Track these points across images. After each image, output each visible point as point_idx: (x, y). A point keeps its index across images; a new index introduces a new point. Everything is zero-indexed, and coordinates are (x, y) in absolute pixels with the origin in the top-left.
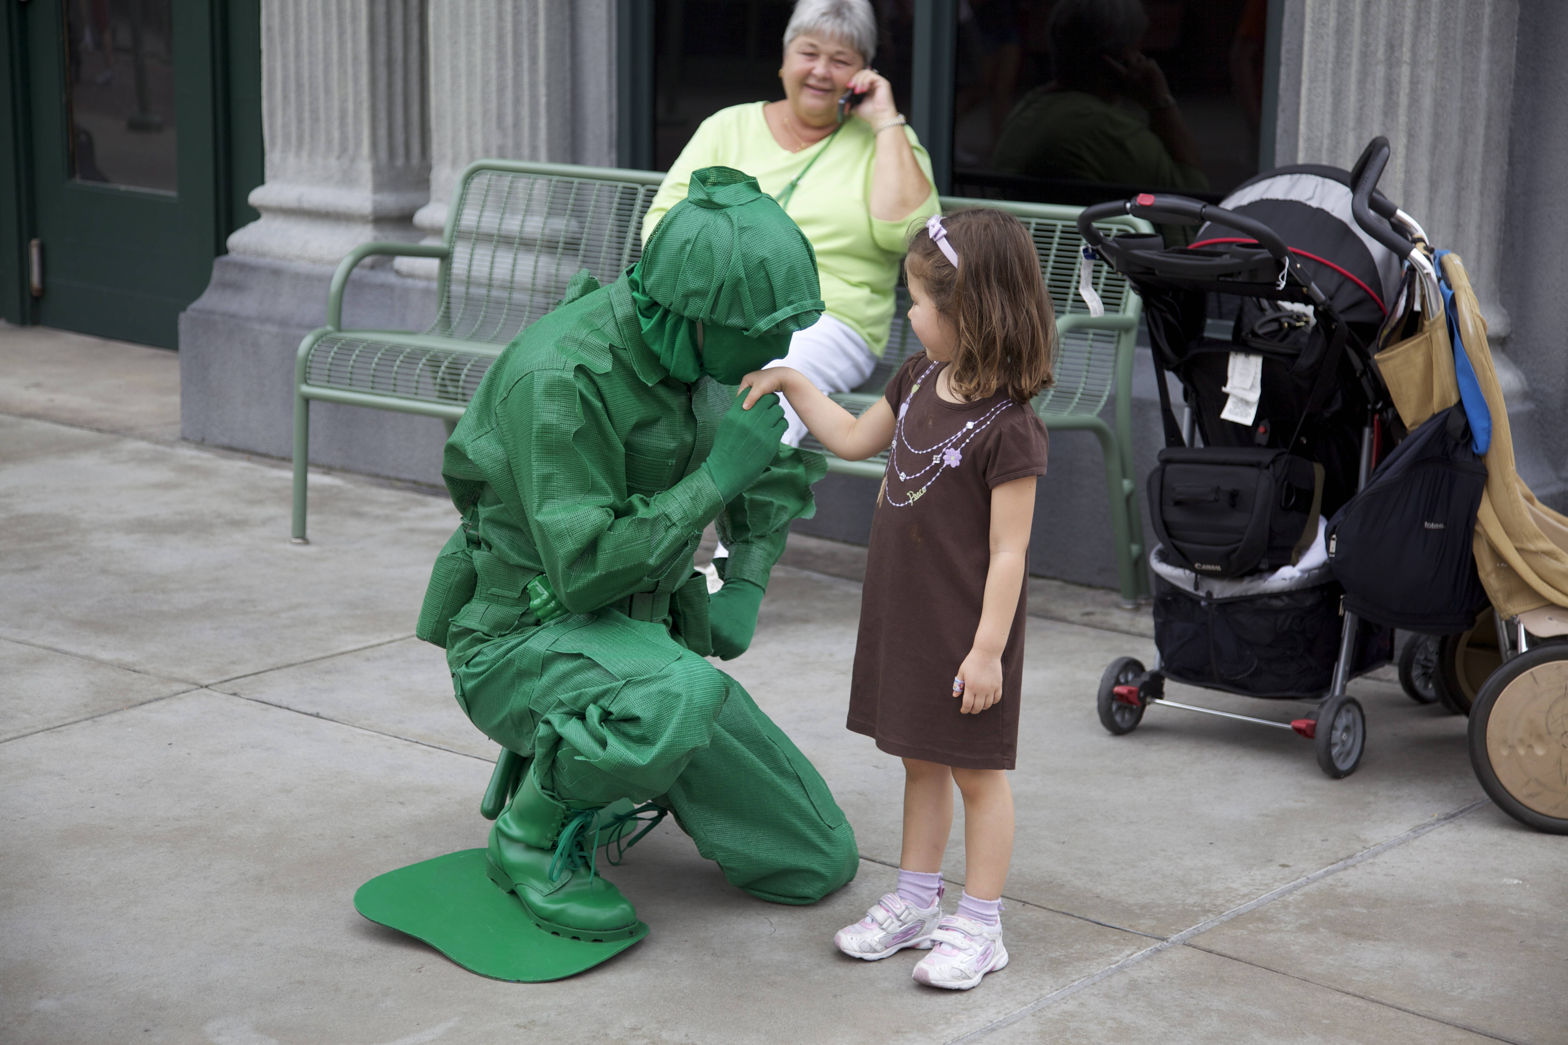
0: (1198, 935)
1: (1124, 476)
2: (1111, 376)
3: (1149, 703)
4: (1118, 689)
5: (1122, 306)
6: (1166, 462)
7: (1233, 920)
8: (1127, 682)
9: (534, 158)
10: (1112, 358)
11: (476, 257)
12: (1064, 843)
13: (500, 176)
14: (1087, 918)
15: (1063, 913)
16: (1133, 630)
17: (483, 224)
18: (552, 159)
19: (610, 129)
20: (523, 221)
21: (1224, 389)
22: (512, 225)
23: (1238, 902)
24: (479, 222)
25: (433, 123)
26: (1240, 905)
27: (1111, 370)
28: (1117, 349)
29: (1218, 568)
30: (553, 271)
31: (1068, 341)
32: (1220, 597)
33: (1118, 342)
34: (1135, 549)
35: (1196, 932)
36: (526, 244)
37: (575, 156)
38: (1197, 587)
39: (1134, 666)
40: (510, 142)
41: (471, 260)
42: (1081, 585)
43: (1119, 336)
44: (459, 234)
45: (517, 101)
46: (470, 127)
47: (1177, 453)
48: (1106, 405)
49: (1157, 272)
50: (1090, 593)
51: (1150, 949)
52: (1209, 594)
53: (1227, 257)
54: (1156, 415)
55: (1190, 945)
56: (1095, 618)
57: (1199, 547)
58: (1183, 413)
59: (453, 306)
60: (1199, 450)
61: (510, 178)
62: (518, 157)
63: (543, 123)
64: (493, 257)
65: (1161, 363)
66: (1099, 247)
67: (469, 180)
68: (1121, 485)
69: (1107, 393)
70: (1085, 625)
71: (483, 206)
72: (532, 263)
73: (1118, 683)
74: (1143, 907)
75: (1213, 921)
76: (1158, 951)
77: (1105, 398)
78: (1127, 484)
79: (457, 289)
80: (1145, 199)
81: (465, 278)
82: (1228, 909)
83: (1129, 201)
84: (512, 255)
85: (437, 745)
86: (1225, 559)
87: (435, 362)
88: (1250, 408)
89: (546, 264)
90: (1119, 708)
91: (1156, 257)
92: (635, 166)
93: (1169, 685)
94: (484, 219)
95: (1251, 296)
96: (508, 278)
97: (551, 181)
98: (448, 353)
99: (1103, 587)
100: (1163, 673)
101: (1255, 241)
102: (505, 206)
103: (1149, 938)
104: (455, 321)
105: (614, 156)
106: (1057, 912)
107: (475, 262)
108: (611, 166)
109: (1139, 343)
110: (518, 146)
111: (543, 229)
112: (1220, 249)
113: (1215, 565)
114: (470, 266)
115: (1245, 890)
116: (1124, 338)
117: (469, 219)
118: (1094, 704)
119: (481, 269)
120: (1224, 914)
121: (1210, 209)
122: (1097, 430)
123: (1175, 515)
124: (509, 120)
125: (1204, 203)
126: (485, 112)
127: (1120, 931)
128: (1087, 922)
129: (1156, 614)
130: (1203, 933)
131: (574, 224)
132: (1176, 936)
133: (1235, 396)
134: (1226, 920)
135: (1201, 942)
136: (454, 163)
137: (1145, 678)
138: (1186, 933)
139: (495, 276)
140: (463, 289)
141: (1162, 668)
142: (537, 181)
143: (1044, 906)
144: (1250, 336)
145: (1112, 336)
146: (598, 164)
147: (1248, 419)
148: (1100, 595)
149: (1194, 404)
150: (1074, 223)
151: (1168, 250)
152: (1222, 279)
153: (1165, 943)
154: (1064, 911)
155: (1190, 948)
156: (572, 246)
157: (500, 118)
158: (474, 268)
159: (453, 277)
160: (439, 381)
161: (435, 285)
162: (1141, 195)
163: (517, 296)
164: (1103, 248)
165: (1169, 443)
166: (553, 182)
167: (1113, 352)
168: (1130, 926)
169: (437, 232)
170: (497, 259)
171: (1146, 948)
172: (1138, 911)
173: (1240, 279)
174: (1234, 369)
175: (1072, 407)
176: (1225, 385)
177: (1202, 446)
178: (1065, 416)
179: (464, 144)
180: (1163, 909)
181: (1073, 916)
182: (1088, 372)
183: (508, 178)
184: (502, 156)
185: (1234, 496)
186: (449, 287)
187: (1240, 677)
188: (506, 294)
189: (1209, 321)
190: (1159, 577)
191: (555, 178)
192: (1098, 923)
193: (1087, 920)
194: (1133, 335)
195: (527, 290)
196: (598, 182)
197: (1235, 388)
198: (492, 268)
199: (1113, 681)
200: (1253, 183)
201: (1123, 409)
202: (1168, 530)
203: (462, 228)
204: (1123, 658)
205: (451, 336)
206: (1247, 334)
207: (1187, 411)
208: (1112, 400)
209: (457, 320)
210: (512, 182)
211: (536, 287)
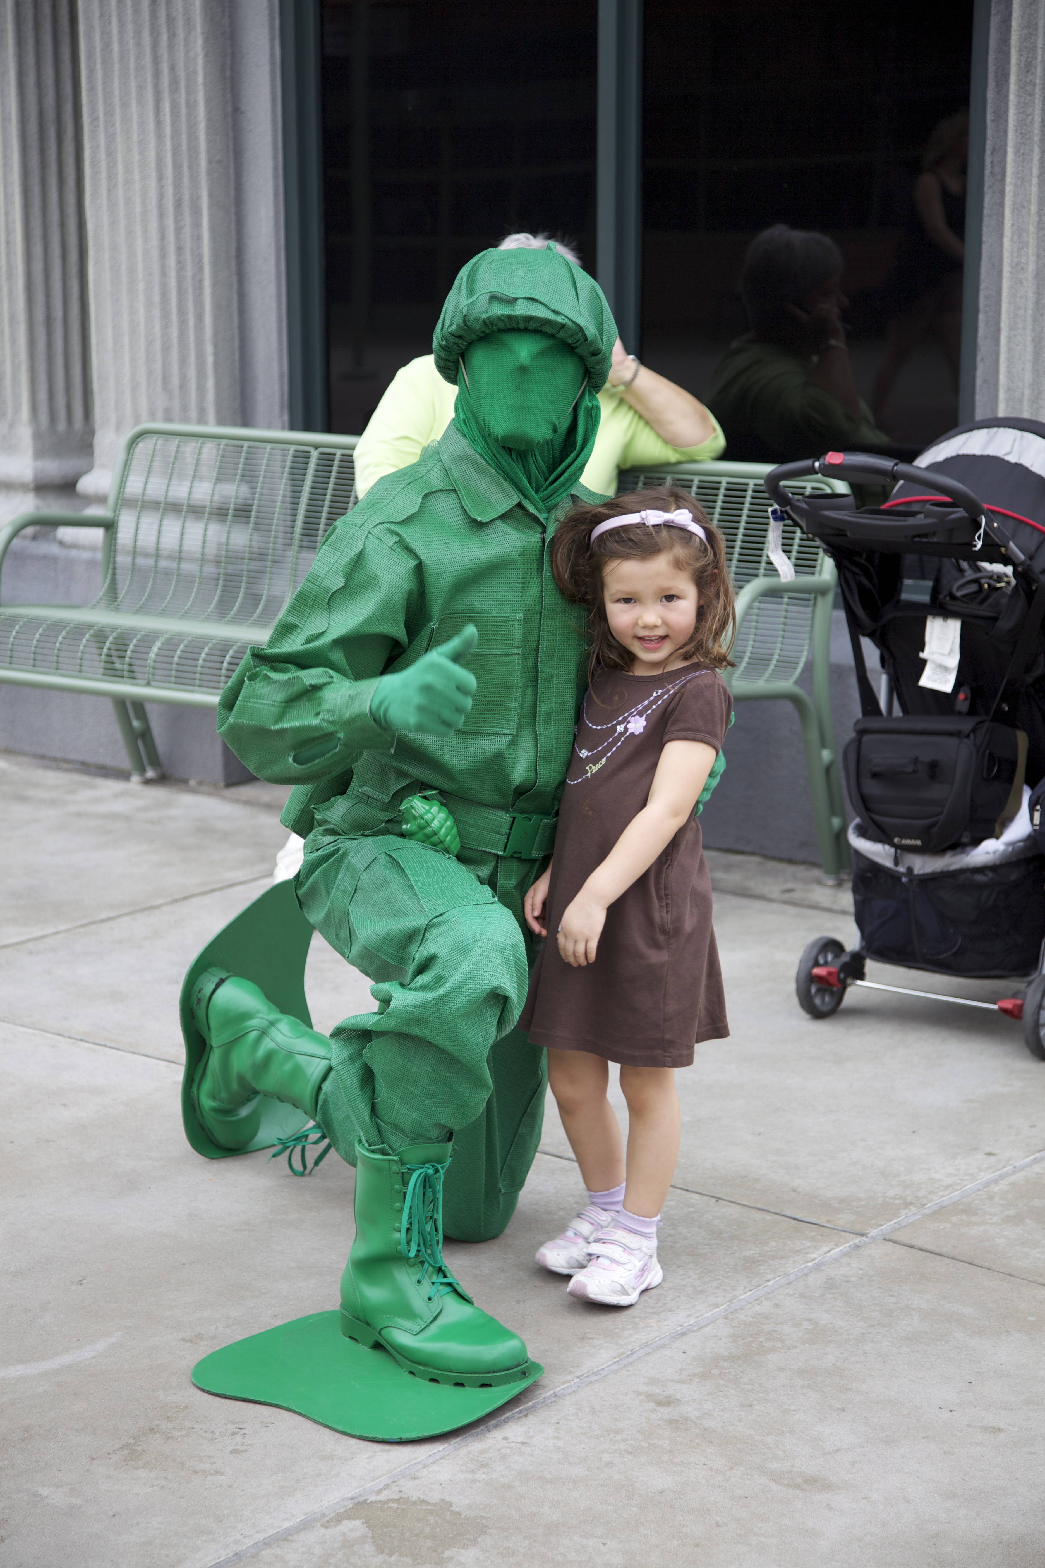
0: (899, 1229)
1: (823, 745)
2: (807, 642)
3: (850, 985)
4: (817, 971)
5: (818, 568)
6: (862, 732)
7: (936, 1212)
8: (826, 963)
9: (202, 420)
10: (809, 622)
11: (143, 526)
12: (760, 1134)
13: (167, 441)
14: (783, 1213)
15: (758, 1209)
16: (835, 907)
17: (148, 492)
18: (221, 422)
19: (282, 388)
20: (191, 487)
21: (921, 655)
22: (180, 491)
23: (941, 1193)
24: (145, 489)
25: (96, 385)
26: (943, 1196)
27: (807, 635)
28: (813, 612)
29: (919, 842)
30: (224, 540)
31: (763, 605)
32: (921, 872)
33: (815, 605)
34: (836, 822)
35: (897, 1226)
36: (195, 511)
37: (245, 418)
38: (896, 862)
39: (833, 946)
40: (176, 405)
41: (137, 529)
42: (781, 860)
43: (815, 599)
44: (123, 502)
45: (183, 360)
46: (134, 389)
47: (873, 723)
48: (803, 671)
49: (848, 534)
50: (791, 869)
51: (848, 1245)
52: (910, 870)
53: (921, 516)
54: (853, 681)
55: (890, 1240)
56: (795, 896)
57: (898, 821)
58: (880, 679)
59: (118, 577)
60: (898, 719)
61: (176, 443)
62: (186, 420)
63: (210, 384)
64: (160, 526)
65: (856, 629)
66: (788, 508)
67: (134, 445)
68: (820, 756)
69: (803, 659)
70: (785, 902)
71: (149, 473)
72: (201, 532)
73: (816, 964)
74: (841, 1201)
75: (915, 1214)
76: (858, 1247)
77: (801, 665)
78: (826, 755)
79: (123, 560)
80: (834, 458)
81: (131, 549)
82: (931, 1201)
83: (818, 460)
84: (180, 524)
85: (103, 1043)
86: (924, 833)
87: (100, 636)
88: (950, 674)
89: (216, 531)
90: (819, 991)
91: (846, 518)
92: (308, 427)
93: (870, 966)
94: (149, 486)
95: (950, 557)
96: (177, 548)
97: (220, 445)
98: (114, 628)
99: (803, 862)
100: (864, 953)
101: (947, 499)
102: (172, 473)
103: (847, 1234)
104: (121, 594)
105: (286, 417)
106: (752, 1208)
107: (140, 532)
108: (283, 428)
109: (835, 606)
110: (185, 408)
111: (213, 495)
112: (915, 508)
113: (915, 839)
114: (136, 535)
115: (948, 1181)
116: (820, 600)
117: (134, 485)
118: (792, 987)
119: (147, 538)
120: (927, 1206)
121: (903, 467)
122: (794, 699)
123: (872, 788)
124: (175, 381)
125: (896, 461)
126: (150, 373)
127: (817, 1226)
128: (783, 1218)
129: (855, 891)
130: (905, 1227)
131: (245, 489)
132: (876, 1231)
133: (934, 662)
134: (928, 1213)
135: (903, 1237)
136: (119, 427)
137: (845, 958)
138: (886, 1227)
139: (162, 546)
140: (128, 560)
141: (862, 948)
142: (206, 445)
143: (738, 1202)
144: (948, 598)
145: (808, 600)
146: (269, 427)
147: (946, 685)
148: (800, 871)
149: (891, 671)
150: (762, 482)
151: (859, 510)
152: (916, 539)
153: (864, 1238)
154: (759, 1206)
155: (891, 1243)
156: (243, 512)
157: (166, 378)
158: (140, 537)
159: (119, 547)
160: (103, 657)
161: (99, 556)
162: (830, 453)
163: (186, 566)
164: (791, 508)
165: (866, 713)
166: (222, 446)
167: (810, 616)
168: (828, 1221)
169: (101, 499)
170: (164, 528)
171: (844, 1244)
172: (837, 1205)
173: (935, 540)
174: (931, 633)
175: (767, 674)
176: (923, 651)
177: (901, 714)
178: (761, 685)
179: (128, 406)
180: (863, 1203)
181: (768, 1211)
182: (783, 637)
183: (174, 442)
184: (168, 419)
185: (934, 767)
186: (114, 558)
187: (942, 956)
188: (174, 565)
189: (908, 582)
190: (857, 853)
191: (224, 442)
192: (795, 1219)
193: (784, 1216)
194: (830, 597)
195: (196, 560)
196: (269, 446)
197: (933, 653)
198: (159, 537)
199: (811, 963)
200: (949, 438)
201: (821, 675)
202: (865, 804)
203: (126, 496)
204: (821, 939)
205: (117, 609)
206: (945, 597)
207: (884, 679)
208: (809, 666)
209: (124, 591)
210: (178, 447)
211: (206, 557)
